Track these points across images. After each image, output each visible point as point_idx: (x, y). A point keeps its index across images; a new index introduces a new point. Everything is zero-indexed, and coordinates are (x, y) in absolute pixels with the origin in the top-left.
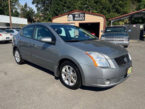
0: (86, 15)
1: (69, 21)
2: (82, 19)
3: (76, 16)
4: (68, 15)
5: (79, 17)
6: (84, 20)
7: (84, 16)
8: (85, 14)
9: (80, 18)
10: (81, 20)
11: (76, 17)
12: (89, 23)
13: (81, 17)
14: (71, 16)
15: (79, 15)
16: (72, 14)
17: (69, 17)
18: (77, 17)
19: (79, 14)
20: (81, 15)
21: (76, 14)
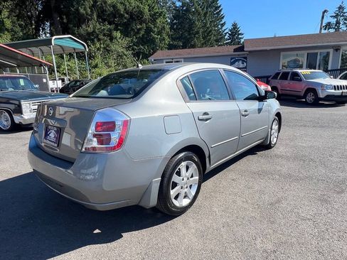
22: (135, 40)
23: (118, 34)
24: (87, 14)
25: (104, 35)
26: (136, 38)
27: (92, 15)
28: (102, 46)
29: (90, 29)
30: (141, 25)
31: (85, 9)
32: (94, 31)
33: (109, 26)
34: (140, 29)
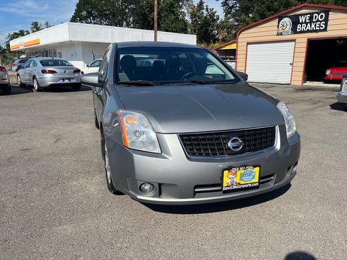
0: (332, 15)
1: (281, 34)
2: (320, 26)
3: (302, 19)
4: (280, 18)
5: (311, 23)
6: (325, 30)
7: (326, 20)
8: (328, 11)
9: (313, 26)
10: (316, 31)
11: (302, 24)
12: (340, 39)
13: (318, 21)
14: (287, 21)
15: (311, 18)
16: (289, 17)
17: (280, 25)
18: (304, 23)
19: (312, 15)
20: (317, 17)
21: (301, 15)
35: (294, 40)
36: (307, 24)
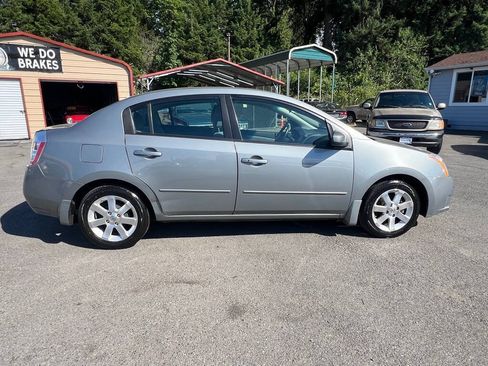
0: (64, 54)
2: (52, 66)
3: (22, 52)
5: (38, 59)
6: (60, 70)
7: (58, 58)
8: (58, 49)
9: (42, 63)
10: (48, 71)
11: (24, 58)
12: (81, 83)
13: (47, 58)
15: (36, 53)
18: (29, 57)
19: (36, 48)
20: (44, 53)
21: (21, 46)
22: (439, 37)
23: (406, 32)
24: (363, 9)
25: (385, 36)
26: (443, 34)
27: (370, 10)
28: (377, 53)
29: (364, 31)
30: (458, 9)
31: (361, 4)
32: (370, 33)
33: (394, 22)
34: (455, 18)
35: (19, 80)
36: (32, 60)
